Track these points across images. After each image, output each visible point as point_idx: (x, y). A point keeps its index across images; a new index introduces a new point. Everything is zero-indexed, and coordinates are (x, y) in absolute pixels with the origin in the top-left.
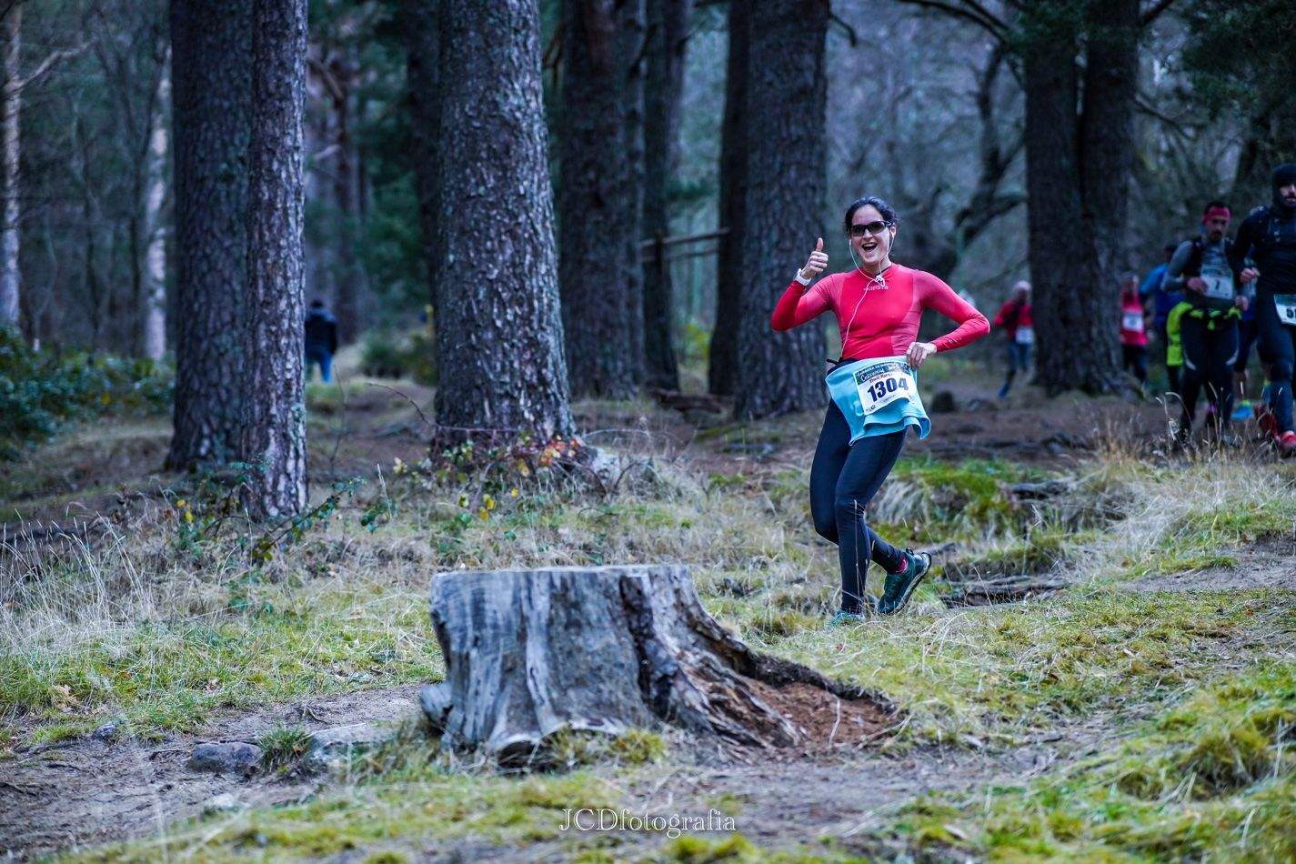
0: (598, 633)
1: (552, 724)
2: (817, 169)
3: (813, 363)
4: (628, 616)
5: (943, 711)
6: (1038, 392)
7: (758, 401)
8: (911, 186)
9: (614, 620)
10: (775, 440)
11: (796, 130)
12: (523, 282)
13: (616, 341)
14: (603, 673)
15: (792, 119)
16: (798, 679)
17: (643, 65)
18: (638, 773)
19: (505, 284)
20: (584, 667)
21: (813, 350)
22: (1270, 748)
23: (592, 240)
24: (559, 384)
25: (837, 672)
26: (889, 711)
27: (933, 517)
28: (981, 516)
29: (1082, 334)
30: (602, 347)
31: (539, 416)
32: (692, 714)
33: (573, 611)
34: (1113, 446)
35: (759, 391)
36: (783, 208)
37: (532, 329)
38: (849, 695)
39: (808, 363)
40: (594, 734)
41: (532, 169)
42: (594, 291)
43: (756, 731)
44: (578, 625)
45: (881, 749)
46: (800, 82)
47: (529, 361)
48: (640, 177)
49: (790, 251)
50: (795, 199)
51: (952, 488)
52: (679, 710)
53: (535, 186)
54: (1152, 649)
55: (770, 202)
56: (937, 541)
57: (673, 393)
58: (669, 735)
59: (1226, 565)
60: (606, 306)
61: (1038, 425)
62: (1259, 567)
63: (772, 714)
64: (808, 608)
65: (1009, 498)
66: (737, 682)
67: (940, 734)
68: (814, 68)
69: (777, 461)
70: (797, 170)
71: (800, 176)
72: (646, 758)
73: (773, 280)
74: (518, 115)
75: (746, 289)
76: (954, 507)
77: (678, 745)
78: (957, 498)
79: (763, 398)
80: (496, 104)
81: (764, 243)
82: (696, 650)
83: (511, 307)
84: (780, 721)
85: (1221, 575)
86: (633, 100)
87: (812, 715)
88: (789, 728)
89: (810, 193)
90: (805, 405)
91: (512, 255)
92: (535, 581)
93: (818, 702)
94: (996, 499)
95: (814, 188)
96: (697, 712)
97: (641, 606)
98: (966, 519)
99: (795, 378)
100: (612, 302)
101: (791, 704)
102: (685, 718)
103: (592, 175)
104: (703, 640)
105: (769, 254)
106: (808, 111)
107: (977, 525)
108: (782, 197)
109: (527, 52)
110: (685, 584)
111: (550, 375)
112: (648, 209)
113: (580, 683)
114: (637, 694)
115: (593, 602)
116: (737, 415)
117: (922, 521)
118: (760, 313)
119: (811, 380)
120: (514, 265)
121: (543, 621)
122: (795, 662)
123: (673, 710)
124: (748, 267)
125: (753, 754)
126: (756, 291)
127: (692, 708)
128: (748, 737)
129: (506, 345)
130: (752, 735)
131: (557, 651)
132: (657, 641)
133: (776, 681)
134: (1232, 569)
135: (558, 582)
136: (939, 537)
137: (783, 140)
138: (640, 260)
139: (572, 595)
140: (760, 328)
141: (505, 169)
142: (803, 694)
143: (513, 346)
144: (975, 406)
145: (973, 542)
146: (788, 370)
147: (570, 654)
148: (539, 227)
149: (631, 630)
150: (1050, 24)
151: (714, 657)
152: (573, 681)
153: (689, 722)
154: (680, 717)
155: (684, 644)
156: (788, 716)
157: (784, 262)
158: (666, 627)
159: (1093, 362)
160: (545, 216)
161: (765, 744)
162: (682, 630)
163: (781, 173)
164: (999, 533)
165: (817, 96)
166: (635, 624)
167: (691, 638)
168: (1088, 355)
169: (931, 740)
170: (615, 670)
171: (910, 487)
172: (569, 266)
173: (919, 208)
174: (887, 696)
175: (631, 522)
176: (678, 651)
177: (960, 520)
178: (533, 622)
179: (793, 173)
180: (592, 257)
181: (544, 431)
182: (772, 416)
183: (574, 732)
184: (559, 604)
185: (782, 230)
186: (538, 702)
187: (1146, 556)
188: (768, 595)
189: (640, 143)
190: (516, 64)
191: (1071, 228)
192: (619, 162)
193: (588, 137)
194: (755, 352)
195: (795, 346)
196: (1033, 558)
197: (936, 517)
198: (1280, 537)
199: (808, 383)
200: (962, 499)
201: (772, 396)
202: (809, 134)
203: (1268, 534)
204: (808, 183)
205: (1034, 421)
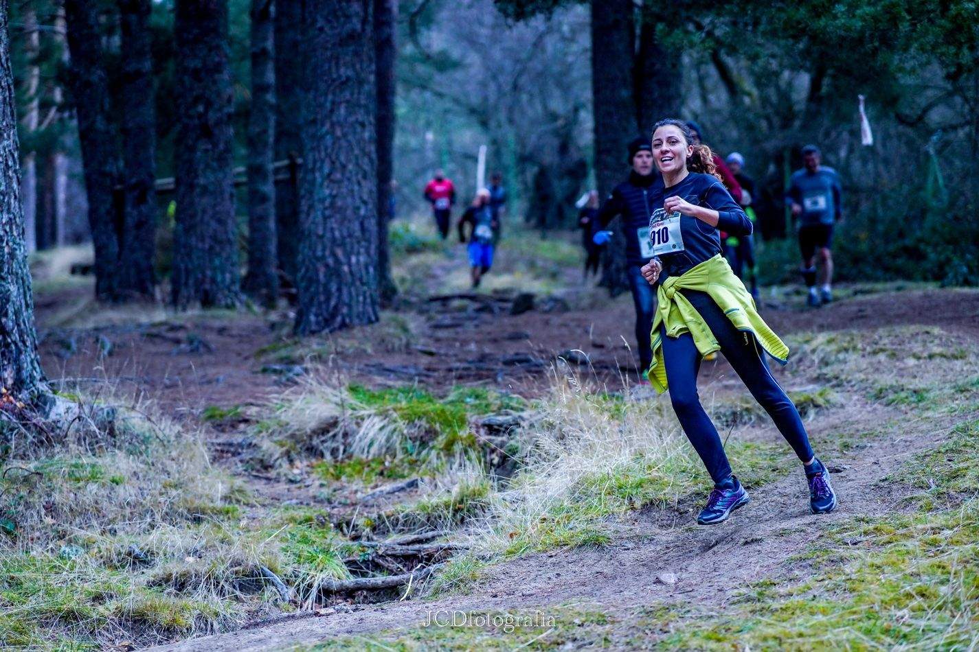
3: (363, 284)
6: (603, 293)
7: (312, 318)
11: (345, 72)
13: (224, 255)
15: (342, 62)
21: (364, 272)
23: (202, 166)
27: (405, 451)
28: (448, 450)
30: (211, 261)
35: (314, 310)
36: (334, 143)
39: (358, 283)
42: (204, 211)
46: (348, 27)
49: (339, 182)
50: (345, 135)
51: (424, 423)
55: (323, 137)
56: (403, 477)
59: (596, 544)
60: (213, 224)
61: (579, 331)
62: (630, 545)
65: (478, 432)
68: (362, 14)
69: (297, 386)
70: (346, 108)
71: (349, 113)
73: (325, 209)
75: (303, 216)
76: (424, 441)
78: (427, 432)
79: (317, 315)
81: (317, 174)
85: (591, 555)
89: (359, 129)
90: (356, 321)
94: (464, 433)
95: (363, 125)
98: (434, 453)
99: (345, 297)
100: (221, 222)
103: (201, 109)
105: (321, 185)
107: (444, 459)
108: (333, 133)
112: (280, 134)
117: (394, 455)
118: (314, 238)
119: (361, 299)
124: (304, 197)
126: (311, 218)
134: (602, 549)
136: (406, 472)
137: (334, 81)
138: (271, 179)
140: (314, 252)
144: (550, 305)
145: (438, 476)
146: (339, 290)
157: (334, 192)
163: (332, 111)
171: (385, 422)
173: (560, 122)
175: (59, 481)
177: (428, 454)
179: (342, 111)
180: (202, 181)
182: (324, 332)
185: (333, 163)
187: (534, 527)
189: (271, 77)
193: (196, 74)
194: (309, 274)
195: (346, 268)
196: (460, 510)
197: (407, 452)
198: (663, 507)
199: (358, 301)
200: (432, 433)
201: (325, 314)
202: (357, 74)
203: (652, 503)
204: (357, 121)
205: (579, 326)
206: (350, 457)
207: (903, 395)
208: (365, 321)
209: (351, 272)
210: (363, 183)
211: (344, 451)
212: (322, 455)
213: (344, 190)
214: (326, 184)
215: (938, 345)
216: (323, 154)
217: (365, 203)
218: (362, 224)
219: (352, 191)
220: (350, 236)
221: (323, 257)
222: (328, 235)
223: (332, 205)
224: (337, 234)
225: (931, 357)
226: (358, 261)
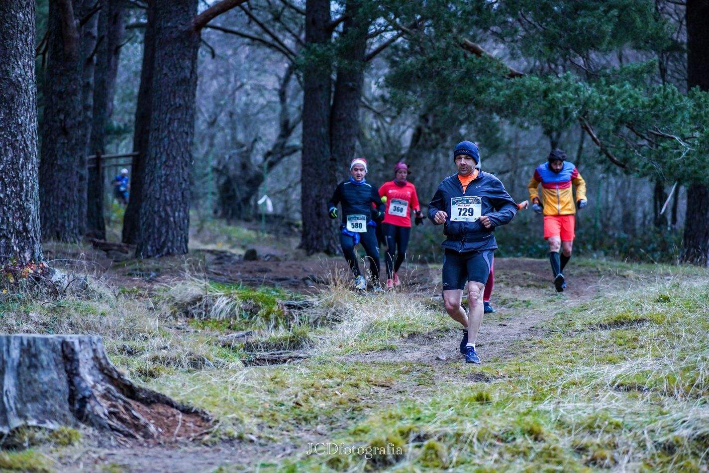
0: (46, 371)
1: (16, 422)
2: (189, 123)
3: (181, 229)
4: (65, 363)
5: (238, 421)
6: (302, 252)
7: (149, 248)
8: (240, 137)
9: (57, 365)
10: (157, 270)
11: (178, 101)
12: (18, 173)
13: (71, 210)
14: (48, 395)
15: (177, 95)
16: (159, 401)
17: (95, 58)
18: (64, 451)
19: (6, 174)
20: (37, 390)
21: (182, 222)
22: (406, 446)
23: (60, 153)
24: (35, 231)
25: (182, 398)
26: (208, 420)
28: (267, 317)
29: (327, 223)
30: (62, 213)
31: (22, 249)
32: (98, 419)
33: (33, 359)
34: (338, 282)
35: (150, 243)
36: (169, 143)
37: (21, 200)
38: (187, 411)
39: (178, 229)
40: (40, 428)
41: (27, 110)
42: (59, 181)
43: (134, 429)
44: (36, 367)
45: (202, 441)
46: (182, 75)
47: (19, 218)
48: (90, 120)
49: (171, 167)
50: (176, 139)
51: (252, 301)
52: (90, 416)
53: (28, 120)
54: (350, 392)
55: (163, 139)
56: (243, 330)
57: (102, 241)
58: (85, 430)
59: (392, 349)
60: (65, 190)
61: (301, 270)
62: (409, 351)
63: (143, 420)
64: (169, 363)
65: (282, 308)
66: (125, 402)
67: (236, 434)
68: (191, 67)
69: (158, 281)
70: (179, 123)
71: (180, 126)
72: (70, 443)
74: (20, 79)
75: (146, 186)
76: (253, 312)
77: (88, 436)
78: (255, 307)
79: (152, 247)
80: (7, 72)
81: (158, 161)
82: (103, 383)
83: (9, 187)
84: (147, 424)
85: (389, 354)
86: (89, 77)
87: (166, 421)
88: (152, 428)
89: (185, 136)
90: (176, 251)
91: (12, 158)
92: (12, 341)
93: (169, 414)
94: (275, 308)
95: (187, 133)
96: (101, 418)
97: (73, 358)
98: (259, 319)
99: (170, 237)
100: (69, 188)
101: (153, 415)
102: (93, 421)
103: (62, 117)
104: (107, 378)
105: (160, 168)
106: (186, 91)
107: (264, 322)
108: (169, 137)
109: (27, 45)
110: (99, 346)
111: (30, 227)
112: (93, 138)
113: (34, 399)
114: (67, 406)
115: (45, 355)
116: (137, 255)
117: (235, 319)
118: (153, 199)
119: (179, 238)
120: (13, 163)
121: (15, 364)
122: (158, 392)
123: (87, 416)
124: (148, 174)
125: (130, 442)
126: (152, 187)
127: (98, 416)
128: (129, 432)
129: (5, 208)
130: (131, 431)
131: (22, 381)
132: (81, 378)
133: (147, 402)
134: (395, 351)
135: (25, 342)
136: (244, 327)
137: (171, 106)
138: (87, 166)
139: (33, 350)
140: (153, 208)
141: (10, 109)
142: (161, 409)
143: (9, 209)
144: (268, 257)
145: (262, 331)
146: (167, 232)
147: (29, 383)
148: (28, 143)
149: (66, 371)
150: (317, 56)
151: (112, 388)
152: (30, 398)
153: (96, 424)
154: (91, 420)
155: (96, 379)
156: (152, 421)
157: (168, 173)
158: (87, 370)
159: (332, 238)
160: (32, 137)
161: (138, 436)
162: (95, 372)
163: (169, 124)
164: (276, 327)
165: (191, 84)
166: (69, 367)
167: (101, 377)
168: (329, 234)
169: (229, 437)
170: (56, 393)
171: (230, 300)
172: (46, 166)
173: (245, 149)
174: (207, 412)
175: (72, 311)
176: (92, 383)
177: (255, 319)
178: (9, 365)
179: (176, 124)
180: (59, 162)
181: (24, 257)
182: (157, 257)
183: (28, 427)
184: (25, 355)
185: (168, 155)
186: (9, 409)
187: (351, 343)
188: (147, 355)
189: (91, 101)
190: (20, 51)
191: (325, 165)
192: (78, 110)
193: (60, 95)
194: (149, 221)
195: (172, 219)
196: (293, 341)
197: (242, 317)
198: (420, 336)
199: (177, 240)
200: (257, 307)
201: (157, 246)
202: (186, 103)
203: (414, 334)
204: (184, 130)
205: (299, 268)
206: (209, 317)
207: (517, 303)
208: (181, 251)
209: (175, 222)
210: (185, 168)
211: (205, 315)
212: (193, 316)
213: (174, 172)
214: (162, 168)
215: (532, 280)
216: (162, 150)
217: (185, 180)
218: (183, 193)
219: (179, 173)
220: (176, 200)
221: (159, 210)
222: (163, 198)
223: (166, 181)
224: (168, 198)
225: (529, 286)
226: (179, 215)
